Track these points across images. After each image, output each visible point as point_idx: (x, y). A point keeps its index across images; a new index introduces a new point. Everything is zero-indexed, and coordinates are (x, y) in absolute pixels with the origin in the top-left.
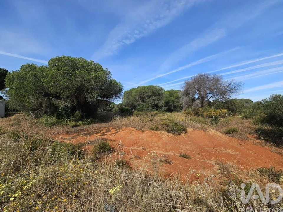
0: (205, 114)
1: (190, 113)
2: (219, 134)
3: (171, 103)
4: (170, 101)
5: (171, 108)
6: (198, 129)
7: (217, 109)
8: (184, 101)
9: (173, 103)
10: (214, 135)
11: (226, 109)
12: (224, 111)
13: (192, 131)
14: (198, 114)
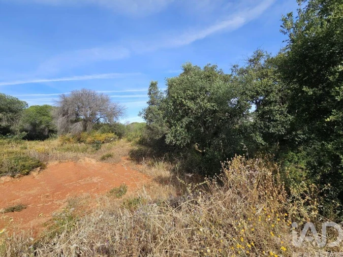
0: (89, 139)
1: (69, 140)
2: (94, 161)
3: (43, 126)
4: (41, 122)
5: (37, 133)
6: (66, 161)
7: (103, 133)
8: (59, 123)
9: (48, 126)
10: (86, 164)
11: (113, 132)
12: (111, 135)
13: (56, 165)
14: (79, 140)
